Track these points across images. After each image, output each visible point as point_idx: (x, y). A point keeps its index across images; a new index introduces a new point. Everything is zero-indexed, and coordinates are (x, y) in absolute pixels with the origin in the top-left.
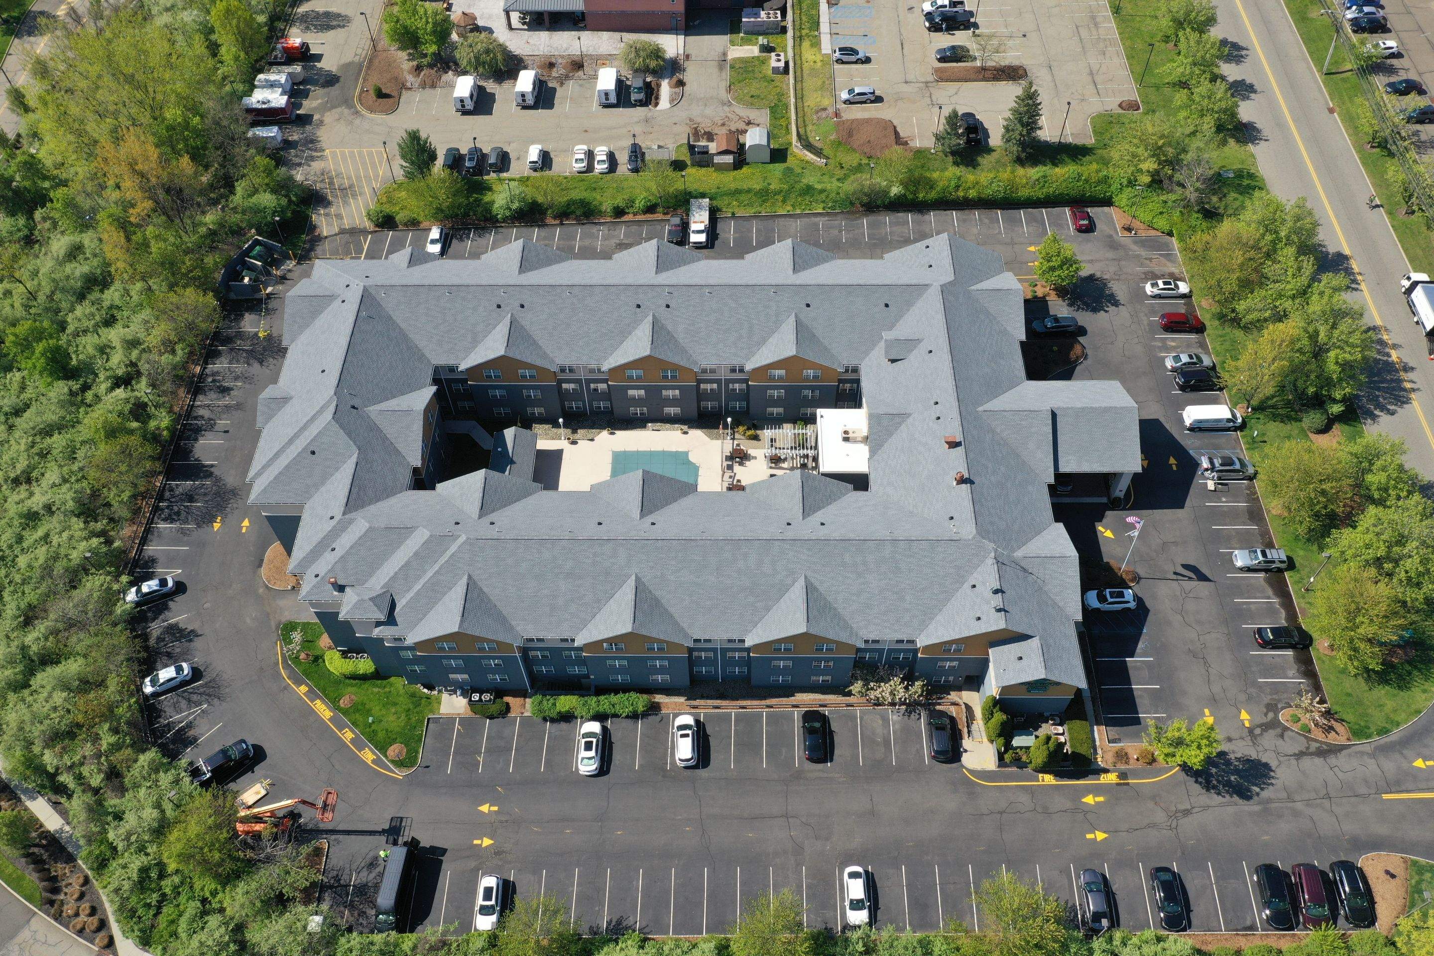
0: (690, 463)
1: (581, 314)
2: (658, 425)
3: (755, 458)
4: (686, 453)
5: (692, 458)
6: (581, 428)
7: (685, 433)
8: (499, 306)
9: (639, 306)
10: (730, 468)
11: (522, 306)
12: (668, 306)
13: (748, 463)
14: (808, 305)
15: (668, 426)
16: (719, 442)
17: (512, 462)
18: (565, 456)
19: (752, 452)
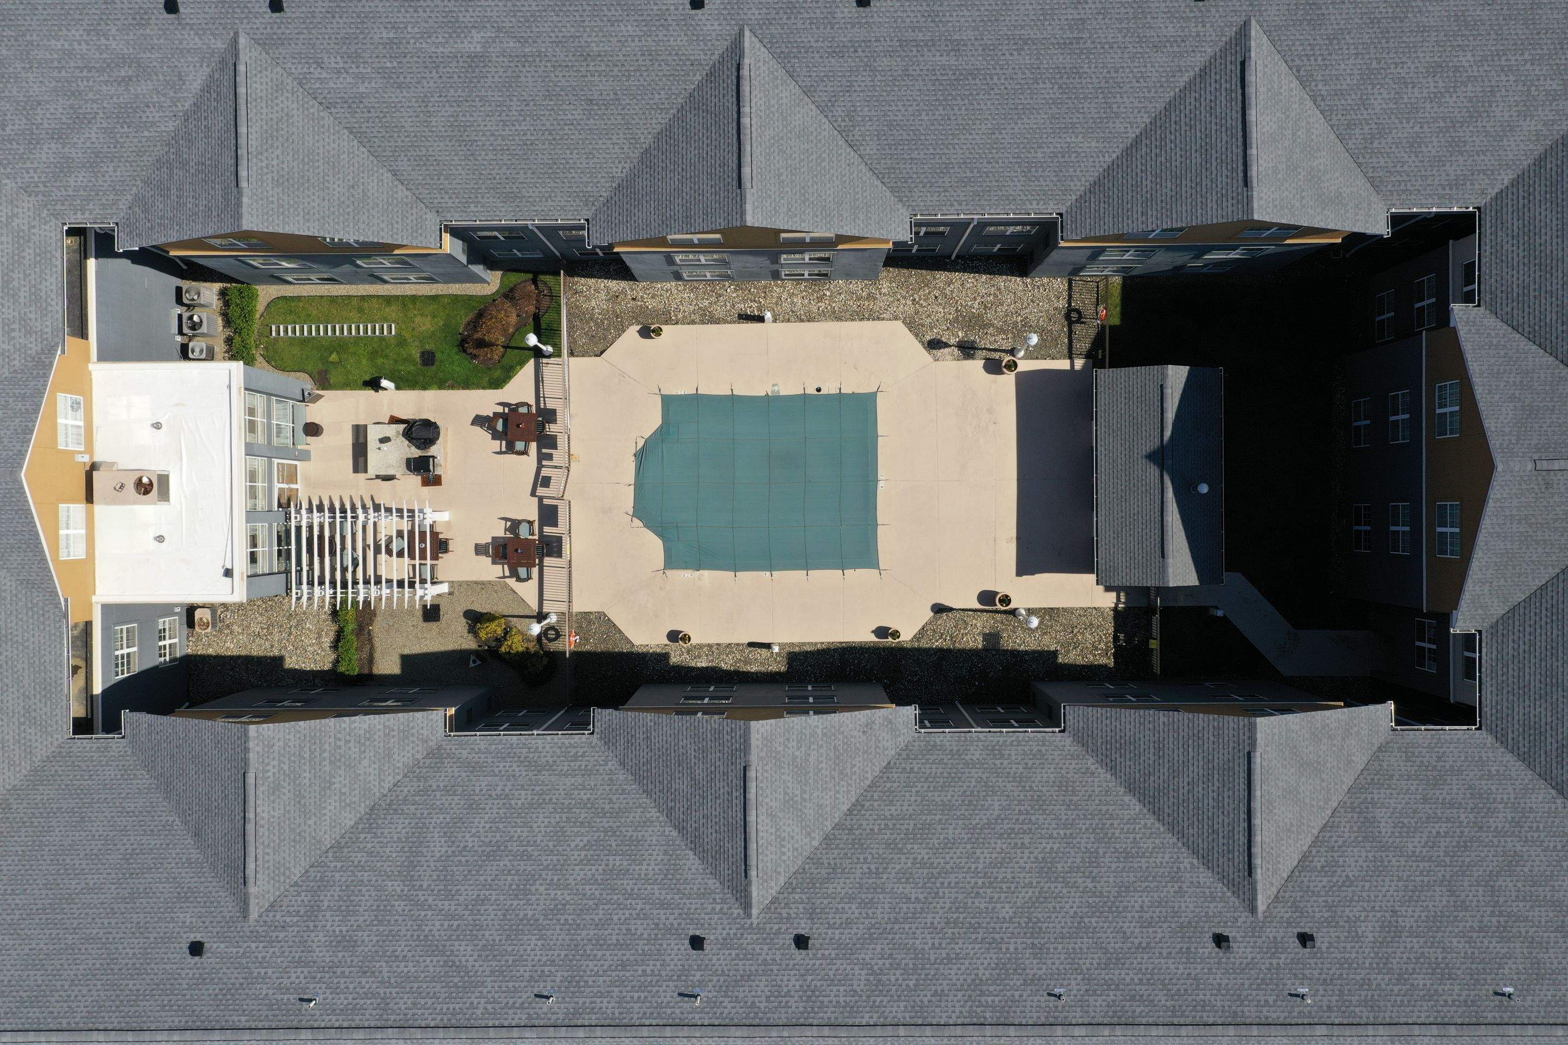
0: (659, 529)
1: (1006, 911)
2: (757, 664)
3: (480, 550)
4: (672, 562)
5: (654, 545)
6: (974, 653)
7: (674, 636)
8: (1305, 939)
9: (801, 942)
10: (549, 514)
11: (1220, 940)
12: (697, 943)
13: (500, 531)
14: (196, 949)
15: (727, 664)
16: (577, 607)
17: (1158, 457)
18: (1009, 551)
19: (489, 570)
